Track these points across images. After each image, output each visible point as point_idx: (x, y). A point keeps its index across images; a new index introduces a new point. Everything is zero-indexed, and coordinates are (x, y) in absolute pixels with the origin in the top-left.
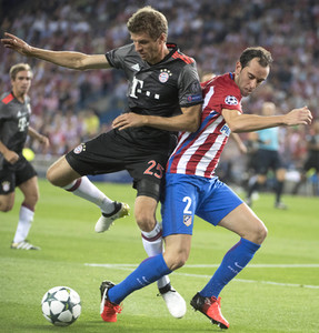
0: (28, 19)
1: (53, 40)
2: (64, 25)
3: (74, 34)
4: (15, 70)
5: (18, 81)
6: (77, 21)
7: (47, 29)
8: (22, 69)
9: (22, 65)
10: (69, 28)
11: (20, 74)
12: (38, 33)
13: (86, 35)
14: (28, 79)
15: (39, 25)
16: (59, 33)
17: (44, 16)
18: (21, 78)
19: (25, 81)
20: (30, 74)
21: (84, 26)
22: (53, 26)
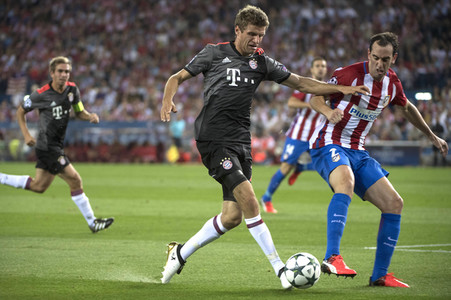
0: (294, 8)
1: (321, 28)
2: (331, 12)
3: (341, 21)
4: (54, 62)
5: (57, 73)
6: (343, 7)
7: (315, 16)
8: (61, 62)
9: (61, 58)
10: (337, 15)
11: (59, 67)
12: (305, 21)
13: (353, 20)
14: (67, 71)
15: (306, 13)
16: (326, 20)
17: (310, 4)
18: (61, 71)
19: (64, 74)
20: (69, 67)
21: (351, 12)
22: (320, 14)
